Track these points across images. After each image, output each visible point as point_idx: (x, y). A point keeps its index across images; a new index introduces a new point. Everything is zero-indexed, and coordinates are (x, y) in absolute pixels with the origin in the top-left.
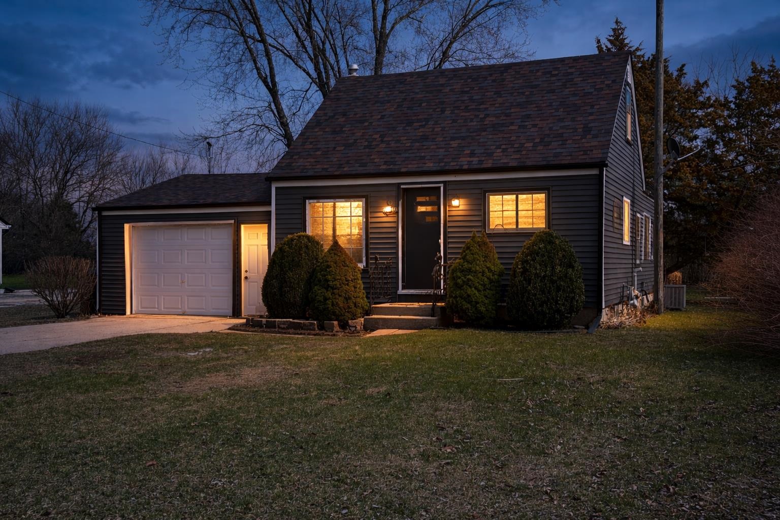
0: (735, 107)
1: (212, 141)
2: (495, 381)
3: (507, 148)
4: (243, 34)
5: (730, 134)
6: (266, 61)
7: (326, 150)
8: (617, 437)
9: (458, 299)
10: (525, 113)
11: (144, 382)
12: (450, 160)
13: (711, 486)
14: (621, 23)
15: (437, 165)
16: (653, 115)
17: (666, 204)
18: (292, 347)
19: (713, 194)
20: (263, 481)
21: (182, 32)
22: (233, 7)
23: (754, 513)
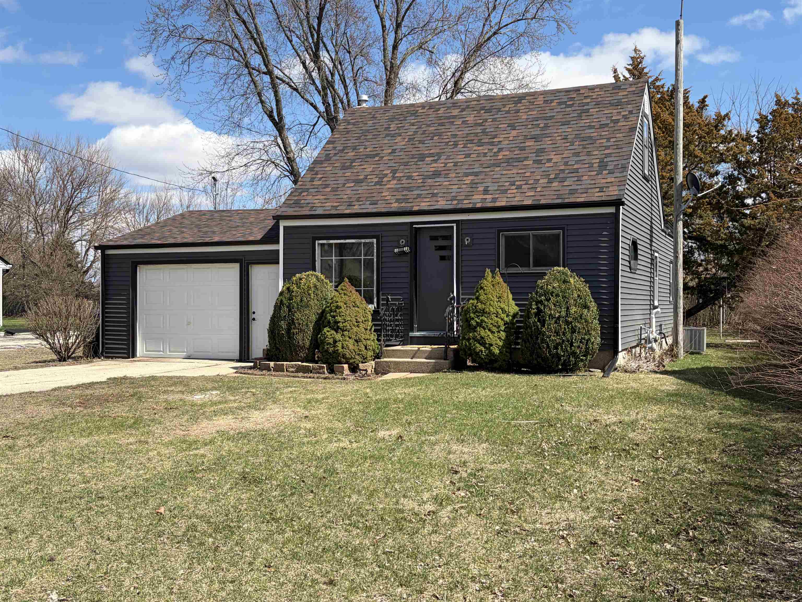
0: (758, 141)
1: (218, 176)
2: (509, 423)
3: (521, 185)
4: (247, 65)
5: (753, 170)
6: (273, 94)
7: (336, 186)
8: (635, 480)
9: (471, 341)
10: (539, 147)
11: (149, 426)
12: (463, 197)
13: (731, 530)
14: (640, 51)
15: (449, 203)
16: (673, 149)
17: (686, 243)
18: (301, 390)
19: (735, 233)
20: (272, 525)
21: (183, 63)
22: (236, 36)
23: (775, 557)
